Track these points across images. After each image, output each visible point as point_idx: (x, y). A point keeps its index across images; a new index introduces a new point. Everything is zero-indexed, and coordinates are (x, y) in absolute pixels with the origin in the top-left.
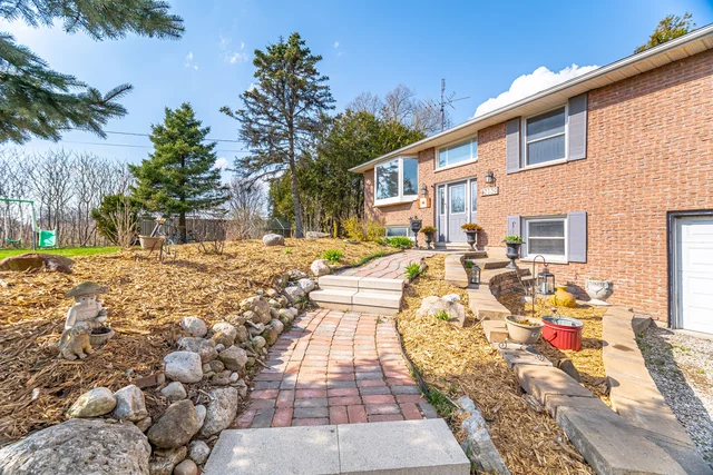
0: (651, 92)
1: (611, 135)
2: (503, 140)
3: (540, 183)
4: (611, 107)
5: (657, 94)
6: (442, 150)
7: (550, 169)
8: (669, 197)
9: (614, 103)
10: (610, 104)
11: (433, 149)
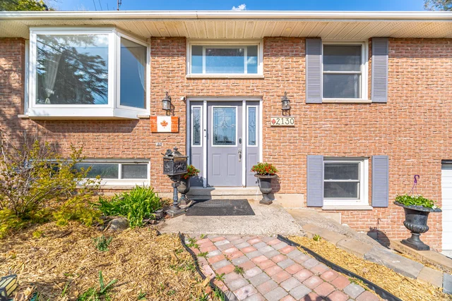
0: (432, 57)
1: (405, 86)
2: (300, 60)
3: (343, 121)
4: (405, 60)
5: (435, 60)
6: (197, 51)
7: (353, 107)
8: (443, 148)
9: (407, 57)
10: (404, 57)
11: (182, 40)
